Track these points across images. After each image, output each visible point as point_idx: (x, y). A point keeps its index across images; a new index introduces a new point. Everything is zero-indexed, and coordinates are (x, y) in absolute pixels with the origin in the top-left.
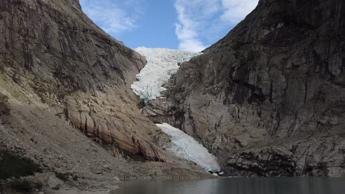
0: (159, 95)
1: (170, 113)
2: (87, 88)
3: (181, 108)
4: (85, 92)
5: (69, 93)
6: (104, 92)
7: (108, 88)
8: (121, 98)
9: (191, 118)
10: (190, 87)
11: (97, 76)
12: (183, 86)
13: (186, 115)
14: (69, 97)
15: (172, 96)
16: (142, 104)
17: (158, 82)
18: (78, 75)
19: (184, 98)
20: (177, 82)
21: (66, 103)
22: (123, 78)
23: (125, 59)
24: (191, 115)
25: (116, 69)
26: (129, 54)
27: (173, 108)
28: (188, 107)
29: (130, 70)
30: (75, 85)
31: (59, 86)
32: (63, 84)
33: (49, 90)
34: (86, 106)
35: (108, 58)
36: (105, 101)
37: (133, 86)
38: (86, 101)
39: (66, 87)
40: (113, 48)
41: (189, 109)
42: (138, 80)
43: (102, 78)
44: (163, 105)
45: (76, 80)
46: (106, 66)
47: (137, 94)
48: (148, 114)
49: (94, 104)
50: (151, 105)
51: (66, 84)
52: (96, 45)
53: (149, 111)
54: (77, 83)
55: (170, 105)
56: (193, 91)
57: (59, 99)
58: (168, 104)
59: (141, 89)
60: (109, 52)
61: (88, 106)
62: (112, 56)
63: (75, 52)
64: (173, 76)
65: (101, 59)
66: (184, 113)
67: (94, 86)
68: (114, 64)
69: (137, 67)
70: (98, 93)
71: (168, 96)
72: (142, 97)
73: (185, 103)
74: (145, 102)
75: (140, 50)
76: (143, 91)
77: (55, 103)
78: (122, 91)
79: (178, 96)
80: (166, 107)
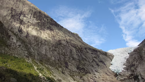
0: (123, 70)
1: (131, 77)
2: (91, 72)
3: (136, 74)
4: (90, 74)
5: (84, 75)
6: (99, 72)
7: (100, 70)
8: (106, 73)
9: (143, 78)
10: (137, 63)
11: (94, 66)
12: (134, 63)
13: (140, 77)
14: (84, 77)
15: (129, 69)
16: (116, 75)
17: (121, 64)
18: (87, 67)
19: (136, 69)
20: (130, 62)
21: (83, 80)
22: (105, 65)
23: (104, 56)
24: (143, 77)
25: (101, 61)
26: (105, 54)
27: (132, 75)
28: (139, 73)
29: (107, 61)
30: (86, 71)
31: (79, 73)
32: (81, 72)
33: (76, 75)
34: (92, 80)
35: (97, 58)
36: (100, 76)
37: (110, 68)
38: (91, 77)
39: (82, 73)
40: (98, 53)
41: (140, 74)
42: (112, 64)
43: (97, 66)
44: (126, 74)
45: (86, 69)
46: (97, 61)
47: (113, 71)
48: (120, 79)
49: (95, 78)
50: (120, 75)
51: (82, 71)
52: (91, 53)
53: (120, 78)
54: (87, 71)
55: (130, 73)
56: (139, 65)
57: (80, 78)
58: (128, 73)
59: (114, 68)
60: (97, 55)
61: (93, 79)
62: (99, 57)
63: (83, 58)
64: (127, 60)
65: (94, 59)
66: (138, 76)
67: (94, 70)
68: (100, 60)
69: (110, 59)
70: (96, 73)
71: (127, 69)
72: (115, 72)
73: (137, 71)
74: (117, 74)
75: (110, 51)
76: (115, 69)
77: (79, 80)
78: (106, 71)
79: (133, 68)
80: (128, 75)
